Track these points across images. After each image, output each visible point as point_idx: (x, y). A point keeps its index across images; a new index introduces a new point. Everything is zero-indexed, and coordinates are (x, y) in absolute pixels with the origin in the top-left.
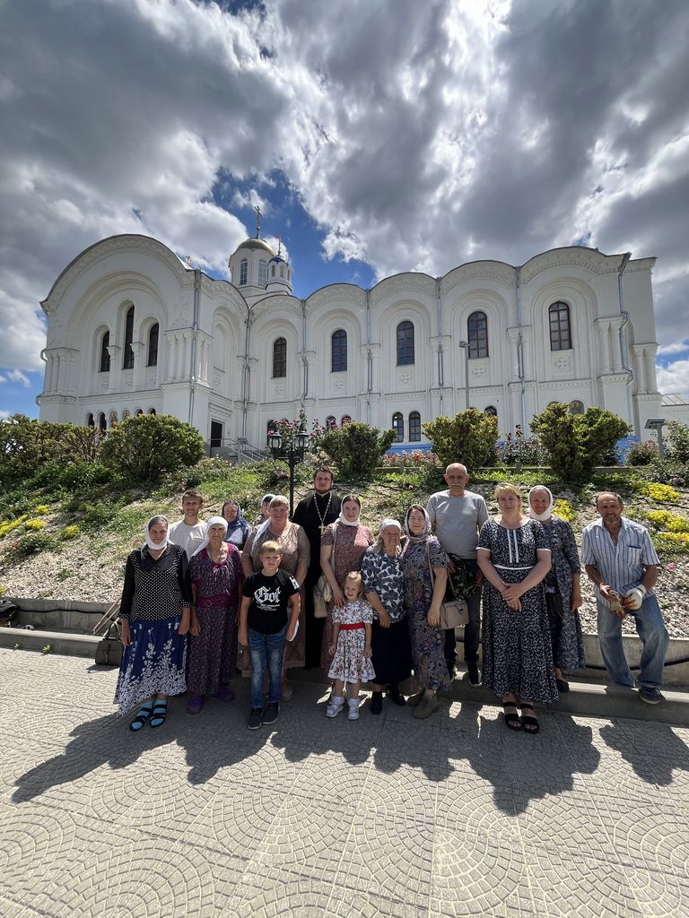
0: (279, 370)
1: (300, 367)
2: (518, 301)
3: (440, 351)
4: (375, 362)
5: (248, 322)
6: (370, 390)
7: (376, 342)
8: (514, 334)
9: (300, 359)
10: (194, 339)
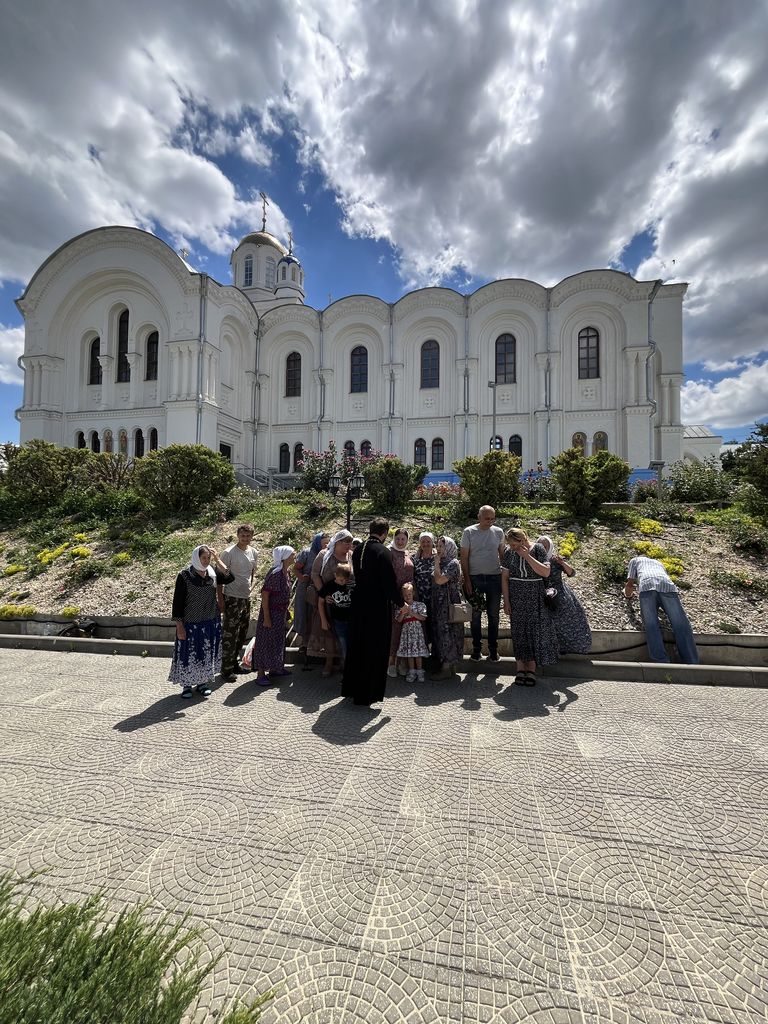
0: (293, 388)
1: (316, 386)
2: (548, 324)
3: (466, 375)
4: (398, 384)
5: (258, 334)
6: (392, 414)
7: (399, 361)
8: (542, 360)
9: (317, 378)
10: (201, 352)
